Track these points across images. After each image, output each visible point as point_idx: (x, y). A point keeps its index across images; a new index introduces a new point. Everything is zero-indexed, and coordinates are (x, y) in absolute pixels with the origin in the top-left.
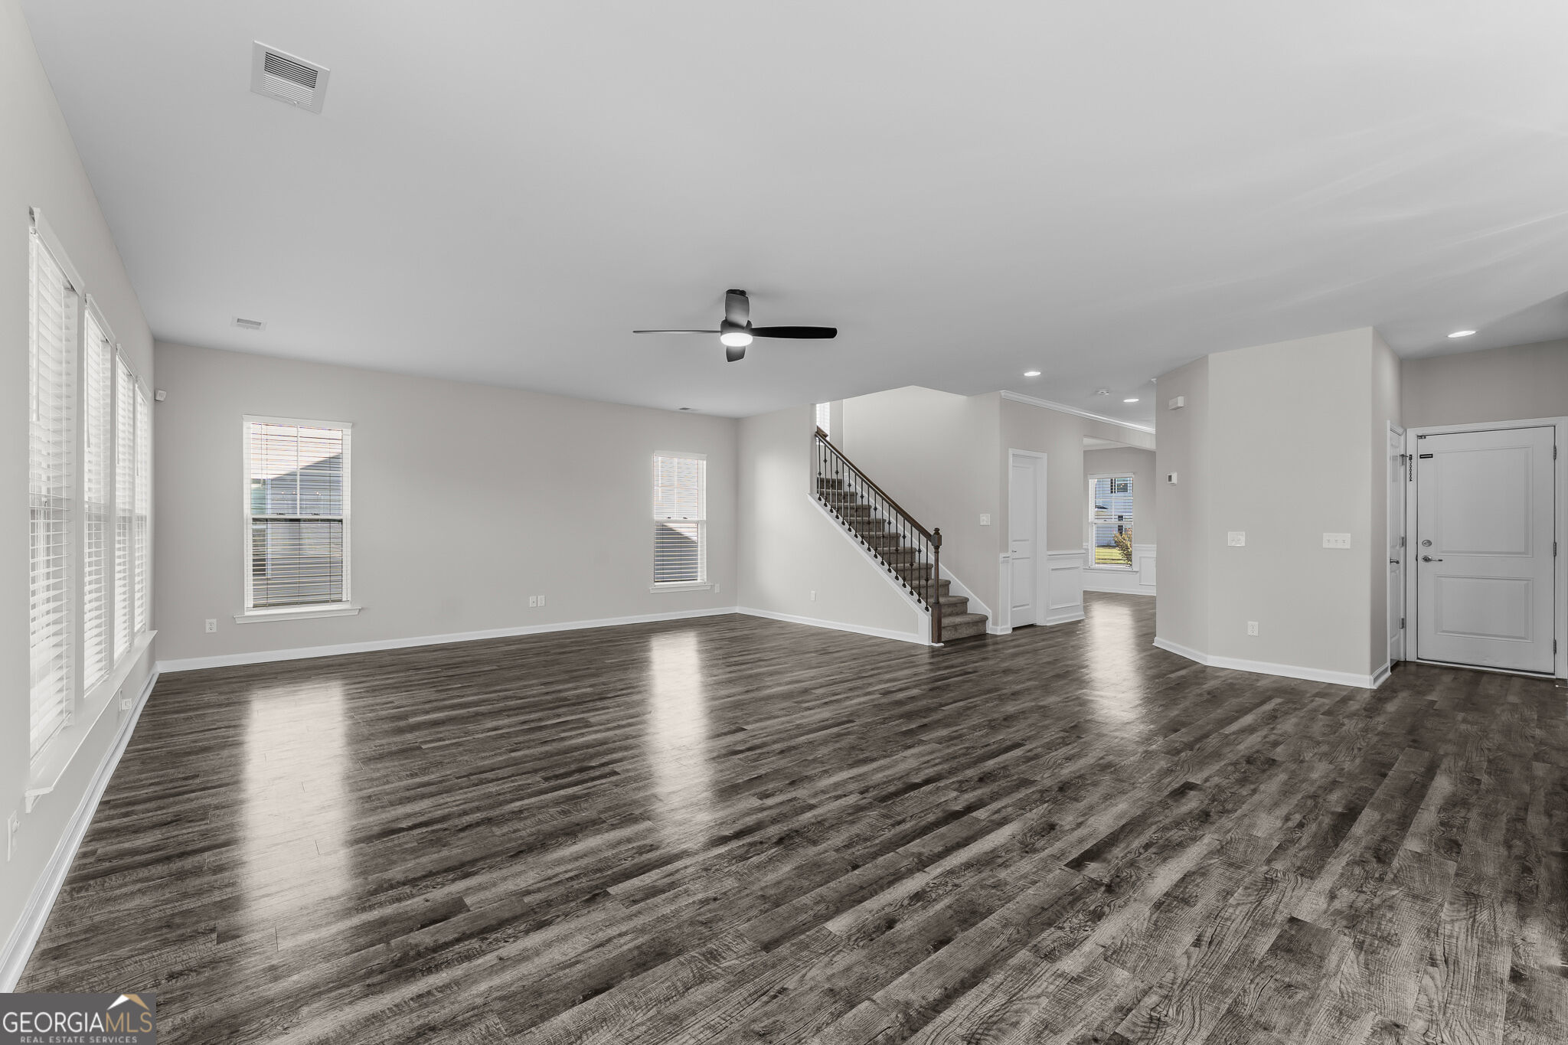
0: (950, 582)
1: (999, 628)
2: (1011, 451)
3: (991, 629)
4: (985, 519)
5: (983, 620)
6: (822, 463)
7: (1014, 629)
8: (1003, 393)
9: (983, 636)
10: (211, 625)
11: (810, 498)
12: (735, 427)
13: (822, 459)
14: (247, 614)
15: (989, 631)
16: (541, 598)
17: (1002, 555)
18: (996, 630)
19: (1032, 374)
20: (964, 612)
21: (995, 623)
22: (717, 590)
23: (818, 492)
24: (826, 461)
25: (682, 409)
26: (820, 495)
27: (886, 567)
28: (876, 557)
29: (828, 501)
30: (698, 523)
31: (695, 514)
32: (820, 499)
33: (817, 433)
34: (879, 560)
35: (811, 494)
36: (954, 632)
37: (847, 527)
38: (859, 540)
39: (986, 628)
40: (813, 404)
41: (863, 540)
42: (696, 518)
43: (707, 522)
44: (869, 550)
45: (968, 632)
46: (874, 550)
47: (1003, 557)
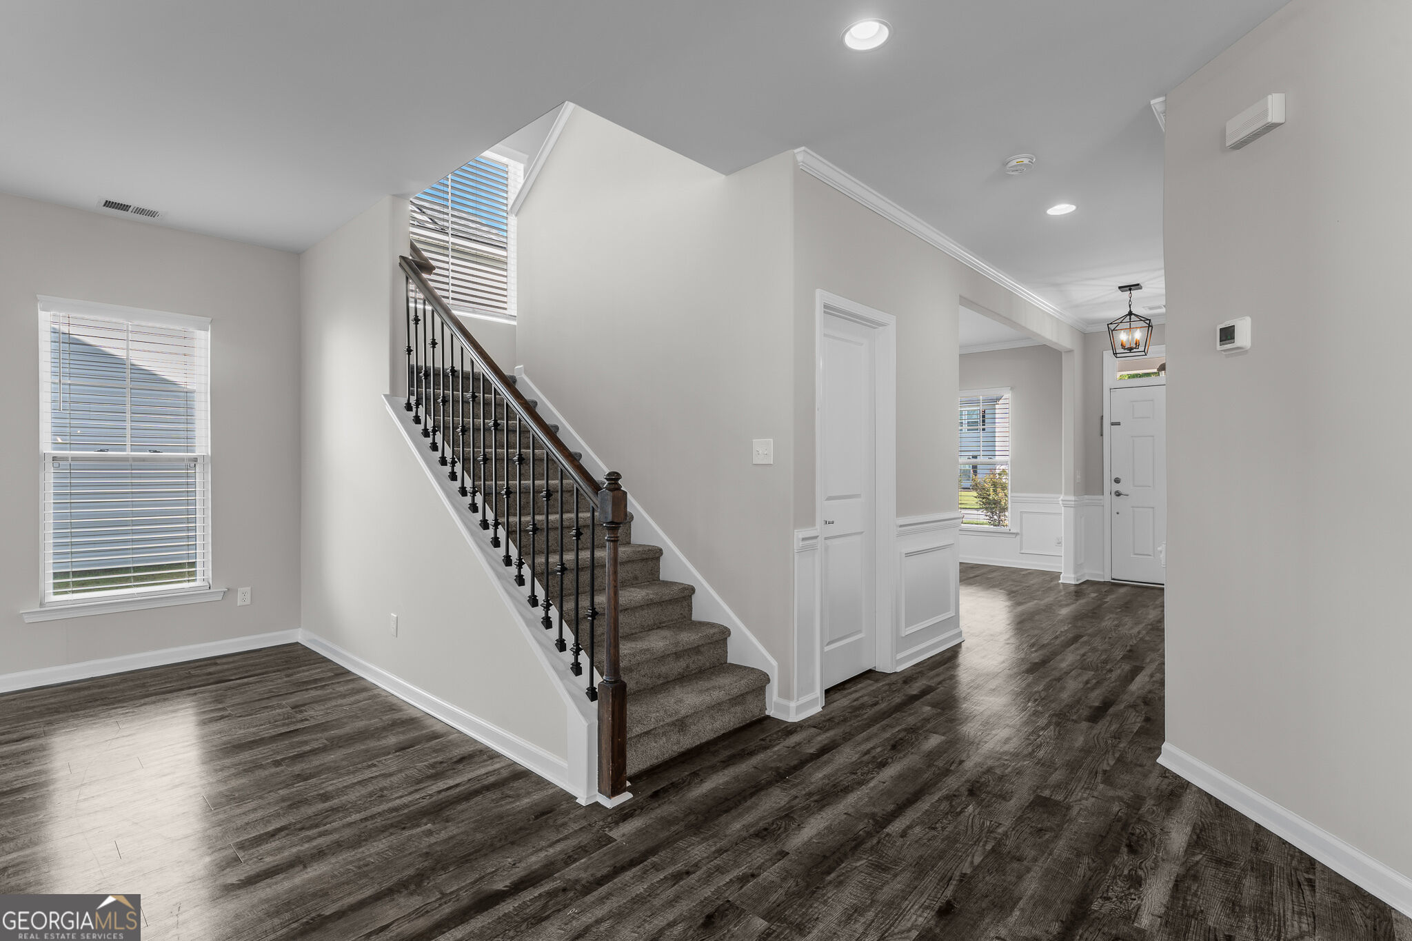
0: (692, 590)
1: (793, 705)
2: (819, 298)
3: (773, 705)
4: (763, 451)
5: (760, 683)
6: (412, 326)
8: (800, 154)
11: (388, 409)
12: (285, 263)
13: (412, 317)
15: (771, 712)
17: (800, 534)
18: (787, 710)
20: (722, 661)
21: (786, 693)
23: (411, 393)
24: (434, 344)
25: (108, 204)
26: (413, 400)
27: (513, 570)
28: (496, 542)
29: (427, 412)
30: (195, 460)
31: (188, 439)
32: (409, 407)
33: (402, 258)
34: (502, 551)
35: (391, 397)
36: (674, 738)
37: (448, 468)
38: (468, 499)
39: (764, 705)
40: (400, 197)
41: (479, 499)
42: (188, 449)
43: (216, 459)
44: (485, 524)
45: (717, 725)
46: (496, 525)
47: (804, 539)
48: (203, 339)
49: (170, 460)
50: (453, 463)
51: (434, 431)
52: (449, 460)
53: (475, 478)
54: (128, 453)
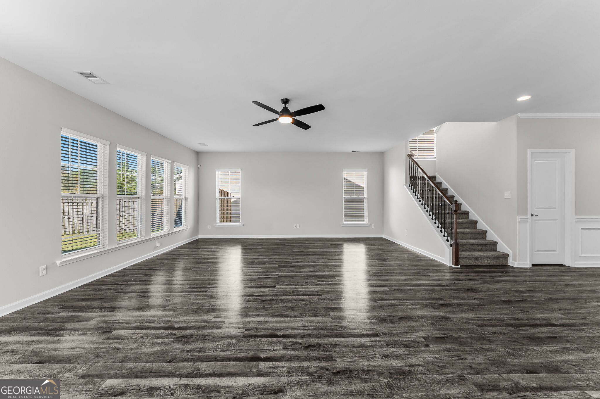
0: (487, 232)
1: (516, 263)
2: (529, 151)
3: (511, 262)
4: (508, 195)
5: (506, 256)
6: (410, 168)
7: (533, 265)
8: (519, 115)
9: (506, 266)
10: (209, 227)
11: (405, 187)
12: (381, 156)
13: (410, 167)
14: (217, 224)
15: (510, 264)
16: (298, 225)
17: (519, 218)
18: (514, 264)
19: (524, 98)
20: (495, 250)
21: (514, 259)
22: (373, 226)
23: (410, 183)
24: (411, 168)
25: (353, 151)
26: (411, 185)
27: (434, 221)
28: (430, 215)
29: (414, 187)
30: (364, 198)
31: (363, 194)
32: (410, 186)
33: (408, 154)
34: (431, 217)
35: (406, 184)
36: (474, 261)
37: (419, 200)
38: (424, 206)
39: (508, 262)
40: (407, 141)
41: (426, 206)
42: (364, 196)
43: (368, 197)
44: (427, 211)
45: (489, 262)
46: (430, 212)
47: (520, 219)
48: (366, 173)
49: (360, 198)
50: (420, 198)
51: (416, 192)
52: (419, 198)
53: (425, 202)
54: (354, 197)
